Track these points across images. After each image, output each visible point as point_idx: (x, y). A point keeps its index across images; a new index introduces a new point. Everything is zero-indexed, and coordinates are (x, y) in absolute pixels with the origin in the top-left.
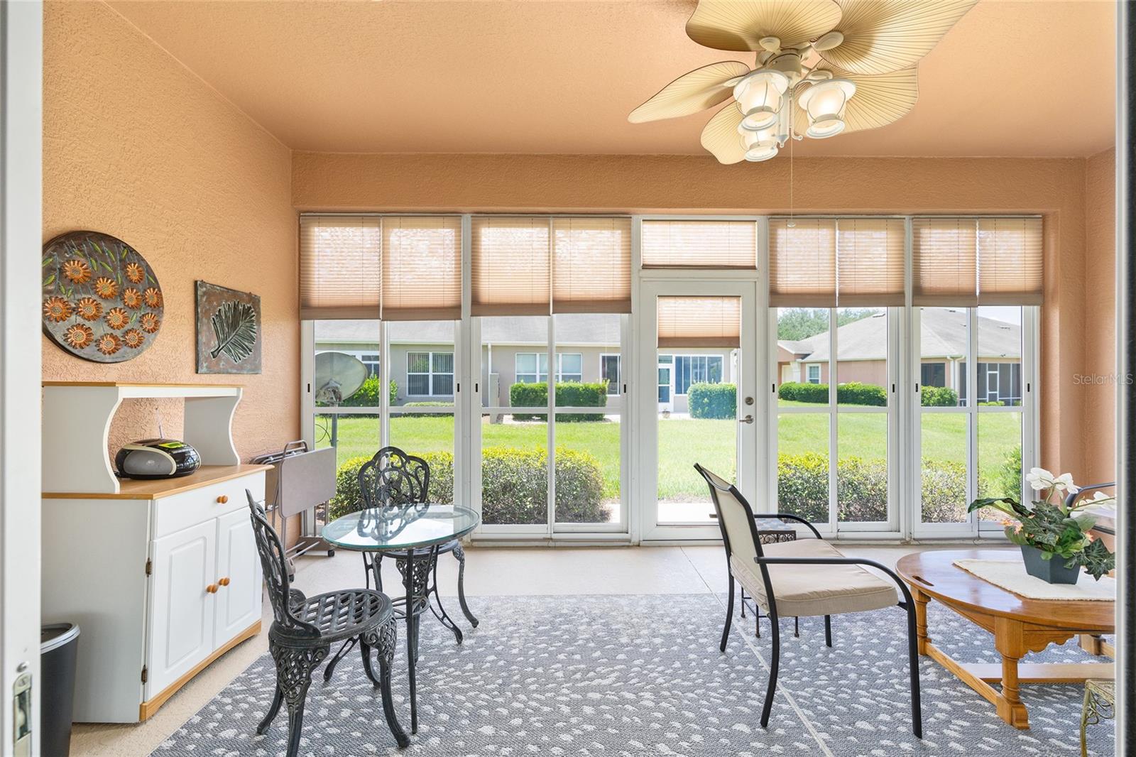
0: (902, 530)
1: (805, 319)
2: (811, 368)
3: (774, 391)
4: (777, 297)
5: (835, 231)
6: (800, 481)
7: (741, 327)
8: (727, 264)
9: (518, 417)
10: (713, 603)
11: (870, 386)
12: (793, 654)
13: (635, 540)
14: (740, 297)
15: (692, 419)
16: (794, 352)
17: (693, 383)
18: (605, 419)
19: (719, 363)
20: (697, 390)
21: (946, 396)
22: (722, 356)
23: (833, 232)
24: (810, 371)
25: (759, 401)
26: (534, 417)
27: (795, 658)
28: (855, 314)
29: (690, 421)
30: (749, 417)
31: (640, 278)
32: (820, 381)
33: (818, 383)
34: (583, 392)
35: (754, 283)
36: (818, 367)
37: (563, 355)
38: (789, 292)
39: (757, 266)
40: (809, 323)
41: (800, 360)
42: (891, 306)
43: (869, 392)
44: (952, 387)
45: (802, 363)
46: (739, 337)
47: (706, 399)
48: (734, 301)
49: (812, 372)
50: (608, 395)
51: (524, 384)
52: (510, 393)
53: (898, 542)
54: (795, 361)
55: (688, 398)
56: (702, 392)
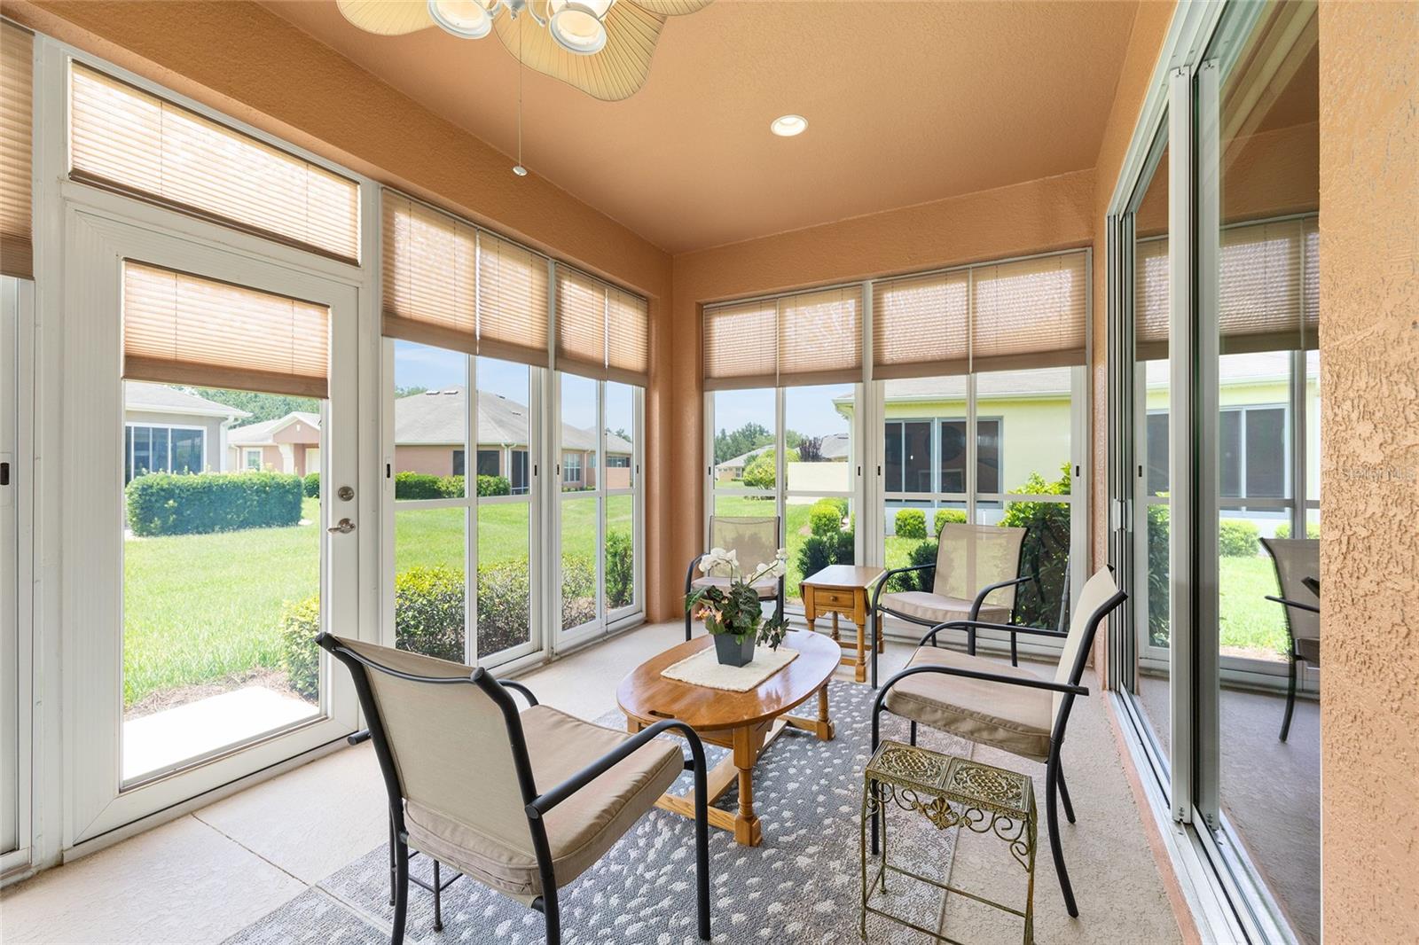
0: (545, 647)
3: (389, 476)
4: (395, 323)
5: (476, 246)
6: (410, 614)
7: (330, 361)
8: (302, 239)
10: (321, 910)
11: (427, 476)
12: (509, 922)
13: (45, 853)
14: (329, 307)
15: (139, 539)
19: (197, 440)
20: (151, 487)
21: (501, 486)
22: (204, 429)
23: (472, 246)
25: (364, 493)
27: (515, 930)
28: (402, 390)
29: (135, 543)
30: (345, 521)
31: (65, 199)
35: (353, 290)
38: (413, 317)
39: (359, 261)
42: (534, 365)
43: (424, 483)
44: (506, 476)
46: (326, 380)
47: (171, 502)
48: (314, 313)
53: (541, 664)
56: (162, 490)
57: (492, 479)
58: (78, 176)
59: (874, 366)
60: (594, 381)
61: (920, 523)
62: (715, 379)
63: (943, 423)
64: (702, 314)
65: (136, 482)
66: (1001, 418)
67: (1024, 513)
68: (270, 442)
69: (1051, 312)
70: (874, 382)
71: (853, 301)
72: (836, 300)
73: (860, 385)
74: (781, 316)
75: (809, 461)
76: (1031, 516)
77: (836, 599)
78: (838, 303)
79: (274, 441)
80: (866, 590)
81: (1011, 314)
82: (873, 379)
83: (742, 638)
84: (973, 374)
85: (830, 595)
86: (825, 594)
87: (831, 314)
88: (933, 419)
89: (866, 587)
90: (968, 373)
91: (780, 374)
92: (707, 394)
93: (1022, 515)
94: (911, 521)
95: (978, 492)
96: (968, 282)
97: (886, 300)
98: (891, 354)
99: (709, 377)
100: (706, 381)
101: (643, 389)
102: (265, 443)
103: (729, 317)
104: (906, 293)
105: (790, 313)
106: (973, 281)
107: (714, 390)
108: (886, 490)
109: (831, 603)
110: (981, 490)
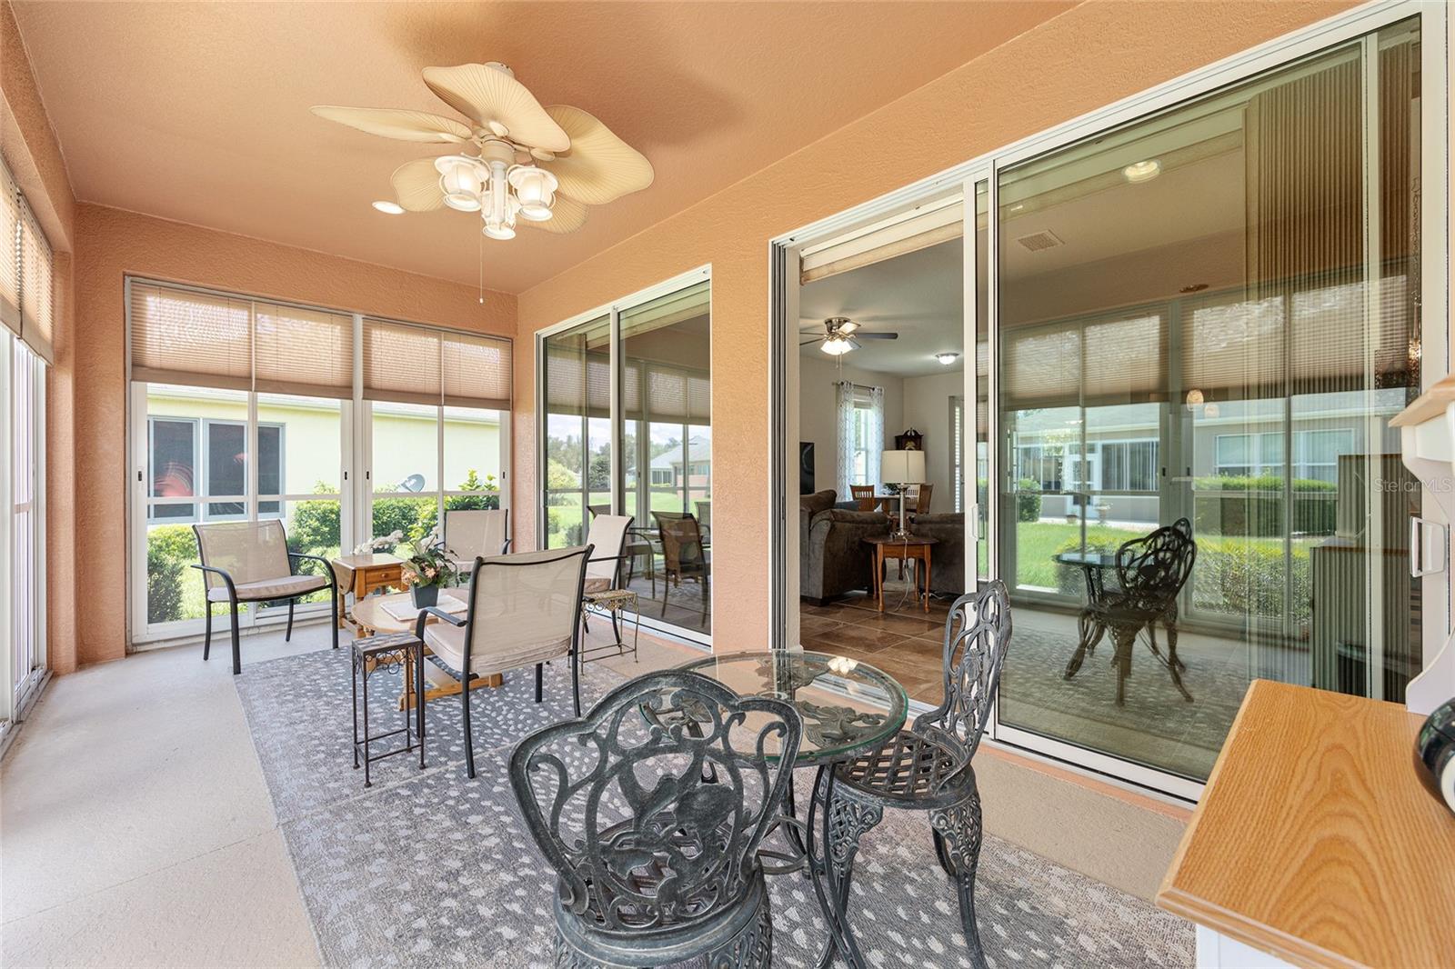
63: (210, 424)
66: (283, 425)
70: (364, 401)
71: (342, 327)
72: (325, 322)
77: (386, 576)
78: (327, 325)
84: (444, 406)
85: (381, 573)
86: (377, 573)
87: (319, 334)
90: (441, 405)
92: (134, 385)
96: (440, 340)
99: (140, 365)
104: (392, 334)
106: (444, 340)
107: (146, 380)
109: (382, 579)
110: (262, 491)
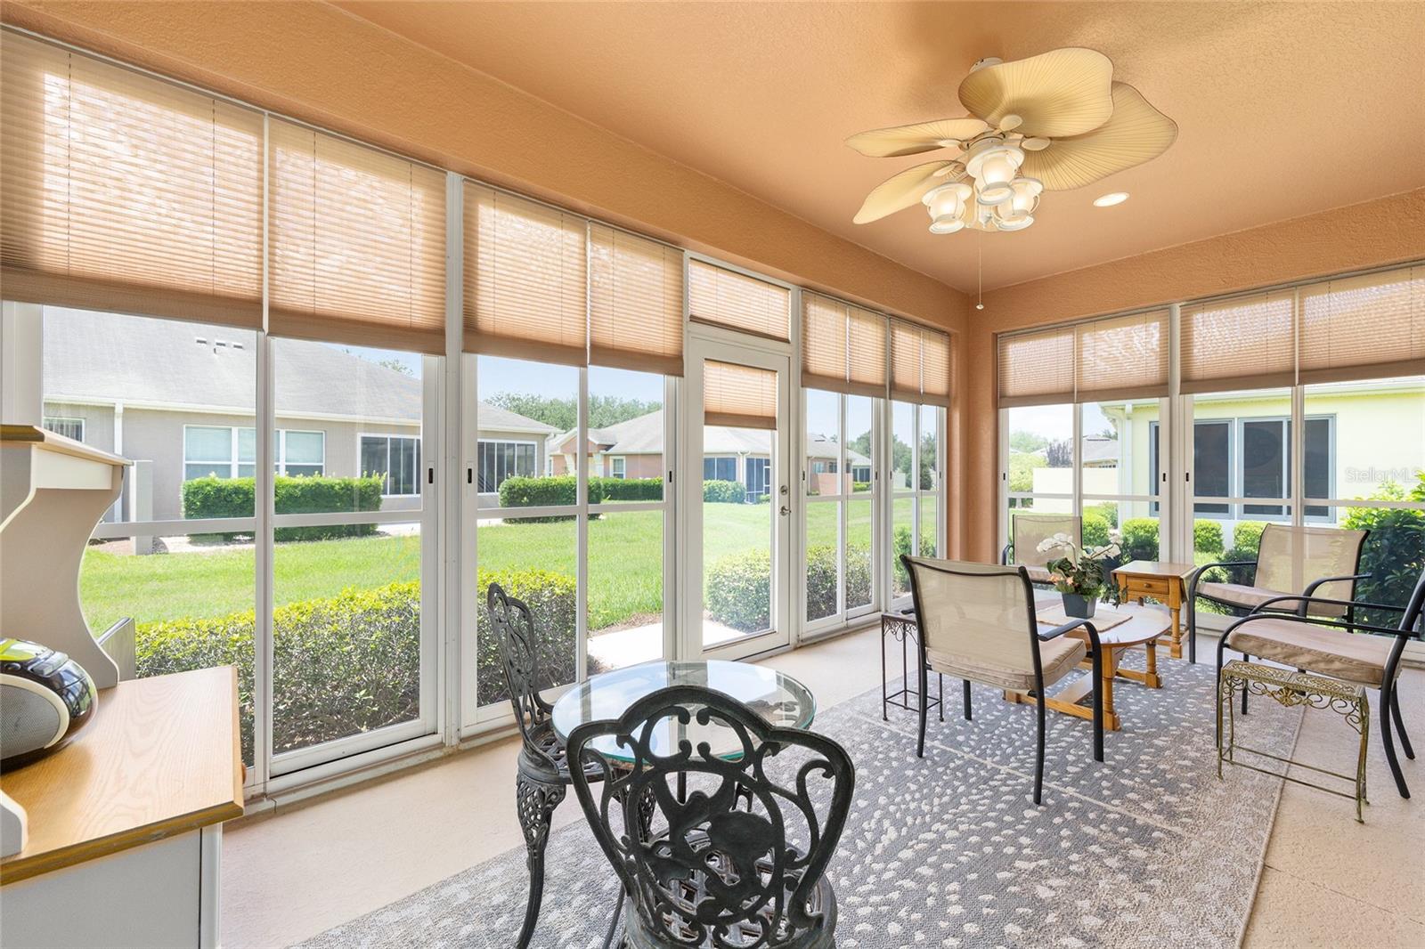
0: (883, 609)
1: (597, 405)
2: (615, 460)
3: (804, 479)
4: (810, 378)
7: (777, 406)
8: (766, 332)
9: (197, 538)
14: (776, 371)
16: (597, 443)
17: (508, 478)
18: (378, 533)
20: (514, 487)
21: (738, 489)
22: (535, 443)
24: (614, 464)
25: (792, 490)
26: (241, 537)
30: (784, 508)
31: (690, 331)
32: (624, 476)
33: (622, 477)
34: (341, 492)
35: (787, 359)
36: (622, 460)
37: (287, 432)
39: (791, 340)
40: (600, 410)
41: (604, 452)
42: (877, 397)
44: (741, 481)
45: (605, 455)
46: (775, 418)
47: (525, 498)
48: (769, 375)
49: (617, 466)
50: (382, 496)
51: (217, 479)
52: (182, 497)
54: (598, 452)
55: (501, 498)
56: (520, 489)
57: (730, 484)
58: (694, 319)
59: (1182, 382)
60: (910, 405)
61: (1214, 535)
62: (1010, 397)
63: (1245, 424)
64: (998, 341)
65: (504, 485)
66: (1333, 416)
67: (1365, 520)
68: (559, 452)
69: (1400, 323)
70: (1182, 396)
71: (1158, 323)
72: (1139, 324)
73: (1167, 399)
74: (1079, 340)
75: (1058, 467)
76: (1374, 524)
77: (1150, 586)
78: (1140, 326)
79: (562, 451)
80: (1181, 579)
81: (1348, 327)
82: (1181, 394)
83: (1089, 597)
84: (1299, 387)
85: (1144, 583)
86: (1138, 581)
87: (1133, 337)
88: (1231, 420)
89: (1182, 577)
90: (1295, 385)
91: (1078, 392)
92: (1002, 411)
93: (1361, 523)
94: (1203, 533)
95: (1306, 497)
96: (1294, 299)
97: (1195, 321)
98: (1201, 367)
99: (1003, 396)
100: (1001, 400)
101: (945, 409)
102: (555, 453)
103: (1026, 344)
104: (1218, 313)
105: (1087, 338)
106: (1300, 298)
107: (1008, 407)
108: (1196, 495)
109: (1145, 589)
110: (1308, 494)
